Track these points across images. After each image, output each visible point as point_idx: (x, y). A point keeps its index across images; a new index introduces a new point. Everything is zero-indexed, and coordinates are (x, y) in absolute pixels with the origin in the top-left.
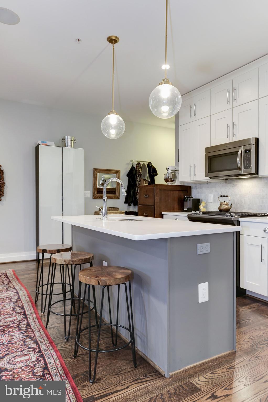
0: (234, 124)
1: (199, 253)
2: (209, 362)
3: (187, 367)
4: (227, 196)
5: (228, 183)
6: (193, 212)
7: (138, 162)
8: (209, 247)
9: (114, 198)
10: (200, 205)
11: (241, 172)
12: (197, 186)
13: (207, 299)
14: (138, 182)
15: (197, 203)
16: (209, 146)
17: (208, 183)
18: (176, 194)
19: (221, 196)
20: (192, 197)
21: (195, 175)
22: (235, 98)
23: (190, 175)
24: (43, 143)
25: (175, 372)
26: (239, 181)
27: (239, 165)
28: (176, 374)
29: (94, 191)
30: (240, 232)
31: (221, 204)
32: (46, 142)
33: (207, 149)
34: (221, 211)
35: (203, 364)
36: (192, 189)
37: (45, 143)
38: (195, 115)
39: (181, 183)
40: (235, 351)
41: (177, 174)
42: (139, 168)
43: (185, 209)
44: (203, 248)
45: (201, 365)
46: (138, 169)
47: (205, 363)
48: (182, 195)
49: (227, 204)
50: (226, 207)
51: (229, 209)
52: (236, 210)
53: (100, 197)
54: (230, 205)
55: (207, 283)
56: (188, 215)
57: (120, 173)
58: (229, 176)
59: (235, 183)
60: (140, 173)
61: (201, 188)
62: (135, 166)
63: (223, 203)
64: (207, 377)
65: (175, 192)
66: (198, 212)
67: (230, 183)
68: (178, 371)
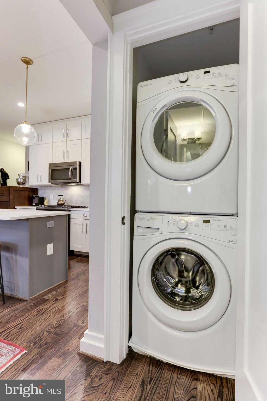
0: (67, 152)
1: (48, 227)
2: (53, 288)
3: (40, 293)
4: (62, 196)
5: (63, 188)
6: (40, 206)
8: (53, 223)
10: (45, 201)
11: (71, 181)
12: (42, 189)
13: (52, 253)
15: (42, 200)
16: (51, 163)
17: (50, 187)
18: (27, 194)
19: (59, 195)
20: (39, 196)
21: (41, 181)
22: (68, 136)
23: (38, 181)
25: (33, 297)
26: (70, 186)
27: (70, 177)
28: (34, 297)
30: (70, 215)
31: (59, 201)
33: (50, 164)
34: (59, 204)
35: (50, 289)
36: (38, 190)
38: (41, 140)
39: (30, 186)
40: (68, 280)
41: (27, 180)
43: (33, 204)
44: (50, 224)
45: (48, 290)
47: (51, 288)
48: (31, 194)
49: (63, 201)
50: (62, 202)
51: (64, 204)
52: (68, 204)
54: (64, 202)
55: (52, 244)
56: (36, 208)
58: (64, 183)
59: (68, 187)
61: (45, 190)
63: (60, 200)
64: (52, 294)
65: (26, 192)
66: (43, 206)
67: (65, 187)
68: (35, 296)
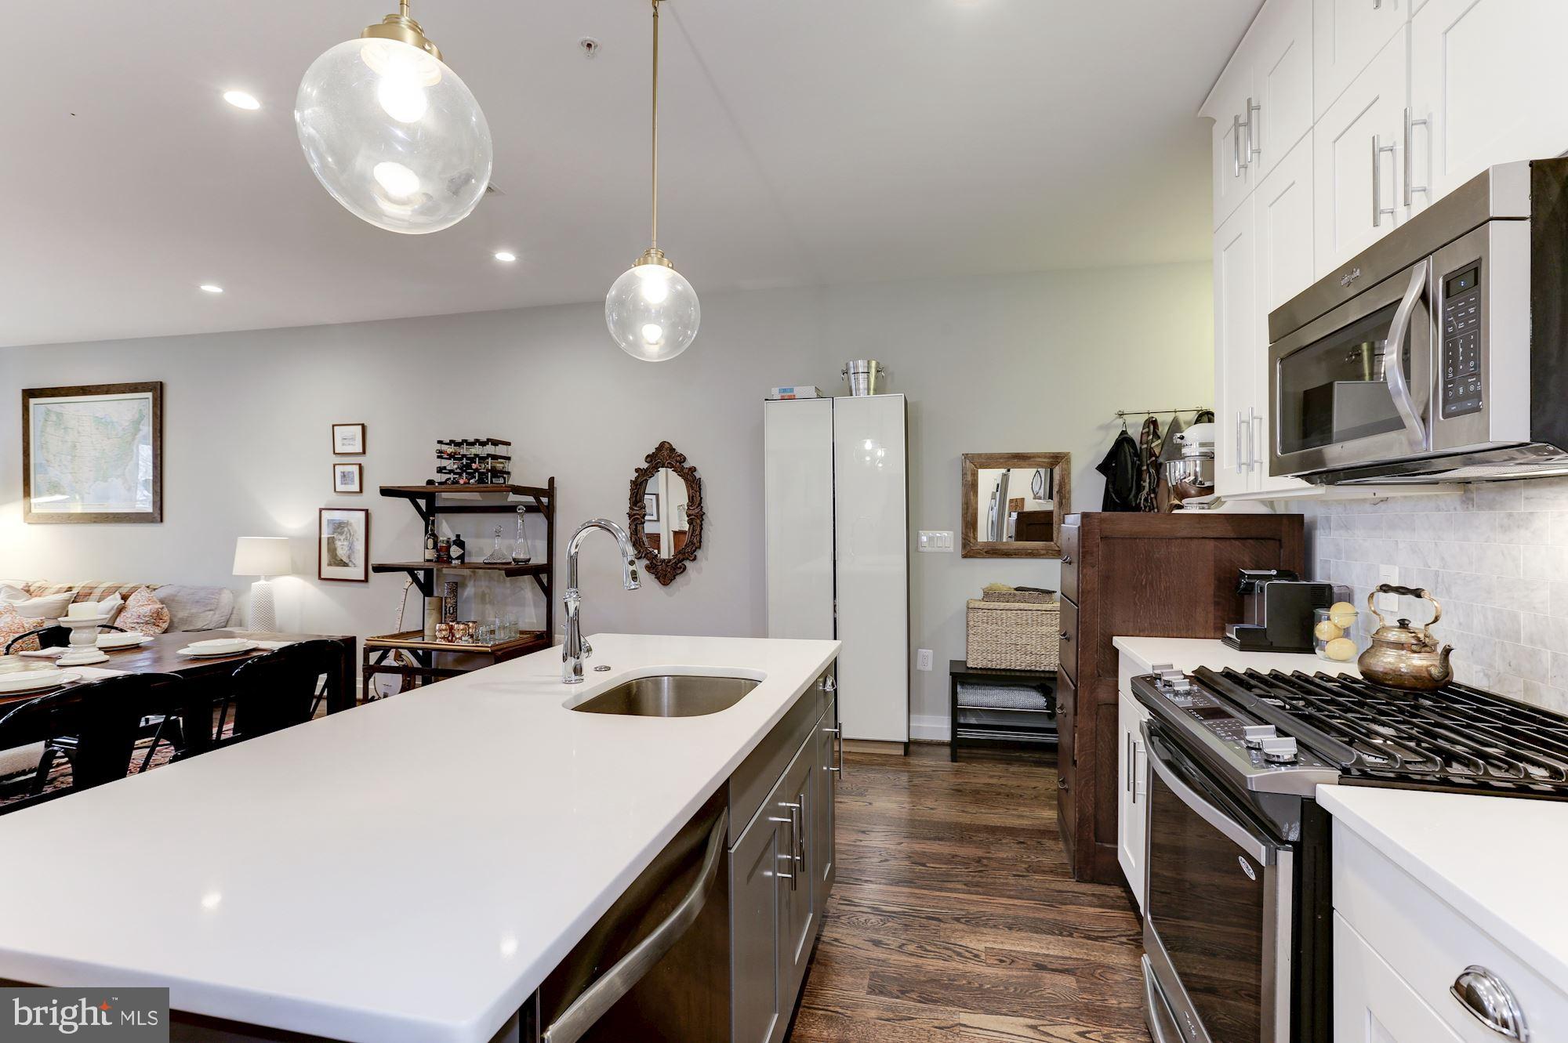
5: (1479, 508)
7: (1151, 415)
9: (1043, 555)
14: (1145, 492)
15: (1306, 609)
17: (1377, 501)
18: (1208, 556)
24: (783, 394)
29: (967, 532)
32: (792, 390)
37: (789, 394)
38: (1259, 152)
42: (1151, 437)
46: (1147, 443)
49: (1420, 647)
50: (1416, 660)
53: (986, 552)
57: (1068, 462)
60: (1154, 458)
62: (1135, 433)
67: (1490, 508)
